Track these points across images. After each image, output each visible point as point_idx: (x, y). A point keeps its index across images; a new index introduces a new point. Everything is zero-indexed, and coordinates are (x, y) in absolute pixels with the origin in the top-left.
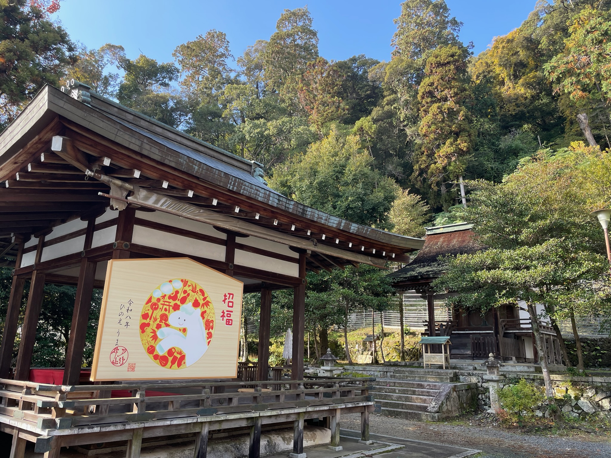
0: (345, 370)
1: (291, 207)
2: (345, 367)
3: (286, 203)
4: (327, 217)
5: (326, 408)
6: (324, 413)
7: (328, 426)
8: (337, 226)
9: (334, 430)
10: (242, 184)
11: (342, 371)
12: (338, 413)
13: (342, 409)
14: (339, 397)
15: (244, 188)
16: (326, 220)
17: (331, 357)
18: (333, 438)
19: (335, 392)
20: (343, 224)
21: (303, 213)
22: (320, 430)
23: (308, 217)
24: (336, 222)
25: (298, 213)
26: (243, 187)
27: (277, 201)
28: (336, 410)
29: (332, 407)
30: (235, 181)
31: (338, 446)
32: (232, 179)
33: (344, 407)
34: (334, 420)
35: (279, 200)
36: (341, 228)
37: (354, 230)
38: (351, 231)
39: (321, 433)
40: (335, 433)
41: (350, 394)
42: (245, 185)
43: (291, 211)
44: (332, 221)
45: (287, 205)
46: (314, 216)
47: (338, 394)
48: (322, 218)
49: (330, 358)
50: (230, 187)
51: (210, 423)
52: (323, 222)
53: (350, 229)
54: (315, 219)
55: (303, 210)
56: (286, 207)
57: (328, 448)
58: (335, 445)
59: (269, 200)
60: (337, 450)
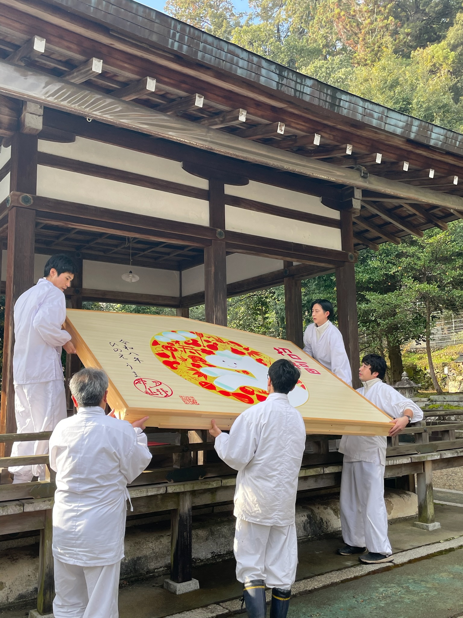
0: (432, 401)
1: (307, 90)
2: (431, 397)
3: (296, 82)
4: (383, 113)
5: (405, 460)
6: (403, 469)
7: (411, 488)
8: (402, 133)
9: (422, 496)
10: (199, 38)
11: (428, 403)
12: (428, 468)
13: (434, 461)
14: (428, 442)
15: (204, 47)
16: (380, 119)
17: (409, 383)
18: (422, 508)
19: (420, 434)
20: (414, 129)
21: (333, 105)
22: (399, 494)
23: (345, 112)
24: (401, 124)
25: (322, 103)
26: (202, 45)
27: (276, 78)
28: (423, 463)
29: (417, 457)
30: (183, 31)
31: (433, 521)
32: (175, 28)
33: (438, 457)
34: (422, 480)
35: (280, 75)
36: (412, 136)
37: (437, 139)
38: (432, 143)
39: (401, 499)
40: (425, 500)
41: (446, 436)
42: (205, 42)
43: (307, 98)
44: (393, 122)
45: (298, 87)
46: (355, 111)
47: (426, 436)
48: (372, 116)
49: (407, 386)
50: (173, 44)
51: (193, 493)
52: (375, 123)
53: (429, 138)
54: (359, 117)
55: (334, 97)
56: (296, 90)
57: (414, 525)
58: (426, 521)
59: (259, 75)
60: (431, 529)
